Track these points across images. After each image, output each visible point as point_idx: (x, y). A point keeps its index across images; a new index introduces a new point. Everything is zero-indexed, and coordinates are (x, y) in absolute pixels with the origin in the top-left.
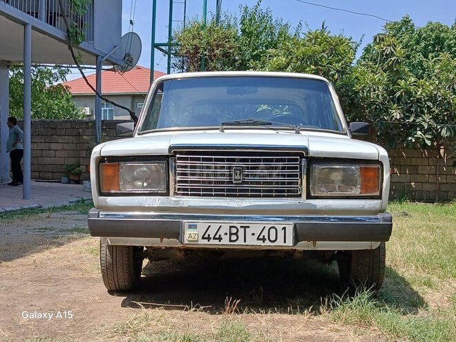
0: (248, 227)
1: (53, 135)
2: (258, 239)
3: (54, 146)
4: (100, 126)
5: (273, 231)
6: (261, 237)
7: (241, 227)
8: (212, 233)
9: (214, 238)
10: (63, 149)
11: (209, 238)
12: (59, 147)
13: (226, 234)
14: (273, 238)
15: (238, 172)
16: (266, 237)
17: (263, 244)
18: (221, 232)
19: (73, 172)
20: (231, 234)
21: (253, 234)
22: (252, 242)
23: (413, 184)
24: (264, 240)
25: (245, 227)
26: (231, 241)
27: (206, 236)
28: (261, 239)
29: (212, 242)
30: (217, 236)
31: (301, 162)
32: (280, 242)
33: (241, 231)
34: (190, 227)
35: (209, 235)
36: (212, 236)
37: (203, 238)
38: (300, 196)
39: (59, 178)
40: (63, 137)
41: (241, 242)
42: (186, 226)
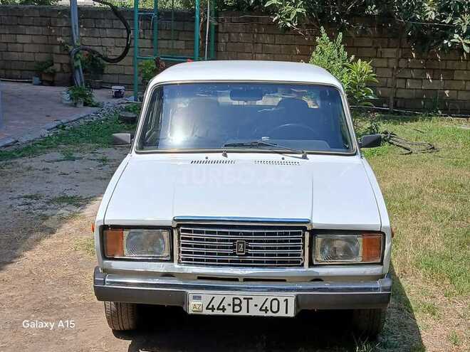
0: (251, 299)
1: (18, 24)
2: (261, 310)
3: (20, 38)
4: (77, 25)
5: (275, 303)
6: (264, 308)
7: (244, 299)
8: (216, 303)
9: (218, 309)
10: (33, 43)
11: (213, 309)
12: (26, 39)
13: (230, 305)
14: (275, 309)
15: (242, 245)
16: (269, 308)
17: (265, 315)
18: (225, 303)
19: (46, 71)
20: (234, 305)
21: (256, 305)
22: (255, 312)
23: (447, 92)
24: (266, 310)
25: (248, 299)
26: (234, 311)
27: (210, 307)
28: (263, 310)
29: (217, 312)
30: (221, 307)
31: (304, 235)
32: (282, 313)
33: (244, 302)
34: (195, 298)
35: (213, 306)
36: (216, 307)
37: (207, 308)
38: (303, 265)
39: (30, 77)
40: (31, 27)
41: (243, 313)
42: (191, 297)
